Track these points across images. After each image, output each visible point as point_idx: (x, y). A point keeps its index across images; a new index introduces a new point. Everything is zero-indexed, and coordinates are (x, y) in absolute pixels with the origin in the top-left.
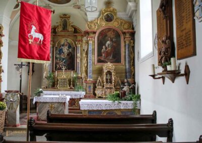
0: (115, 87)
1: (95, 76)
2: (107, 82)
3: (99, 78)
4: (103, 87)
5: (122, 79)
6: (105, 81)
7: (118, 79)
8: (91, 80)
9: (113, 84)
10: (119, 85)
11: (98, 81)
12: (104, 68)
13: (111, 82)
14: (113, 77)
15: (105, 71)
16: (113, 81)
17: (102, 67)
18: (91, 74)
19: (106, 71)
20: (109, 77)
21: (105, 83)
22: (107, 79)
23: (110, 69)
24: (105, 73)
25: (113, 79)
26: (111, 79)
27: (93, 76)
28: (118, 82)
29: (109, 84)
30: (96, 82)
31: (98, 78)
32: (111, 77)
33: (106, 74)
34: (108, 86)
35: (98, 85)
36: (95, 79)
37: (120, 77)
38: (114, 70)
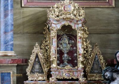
0: (85, 76)
1: (22, 42)
2: (61, 61)
3: (36, 50)
4: (49, 75)
5: (109, 51)
7: (97, 50)
9: (80, 66)
10: (100, 71)
11: (33, 57)
12: (52, 17)
15: (55, 26)
16: (81, 59)
17: (45, 14)
19: (59, 27)
21: (54, 65)
22: (60, 53)
23: (71, 20)
24: (53, 34)
25: (81, 51)
27: (17, 42)
28: (96, 61)
30: (27, 61)
37: (104, 45)
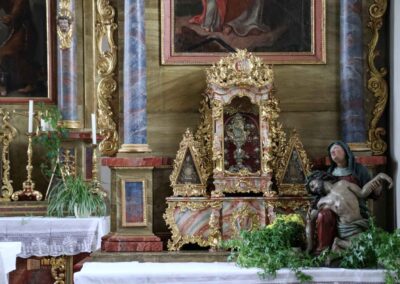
0: (274, 187)
1: (161, 127)
2: (231, 162)
3: (187, 141)
4: (210, 187)
5: (318, 142)
6: (218, 153)
7: (295, 141)
8: (141, 148)
9: (266, 170)
10: (302, 179)
11: (181, 155)
12: (214, 81)
13: (253, 163)
14: (264, 132)
15: (221, 99)
16: (266, 157)
17: (203, 78)
18: (141, 114)
19: (227, 99)
20: (240, 135)
21: (219, 169)
22: (230, 146)
23: (249, 88)
24: (217, 112)
25: (267, 143)
26: (252, 146)
27: (152, 128)
28: (293, 160)
29: (245, 171)
30: (170, 161)
31: (179, 136)
32: (256, 132)
33: (228, 119)
34: (239, 187)
35: (180, 181)
36: (162, 148)
37: (307, 133)
38: (273, 92)
